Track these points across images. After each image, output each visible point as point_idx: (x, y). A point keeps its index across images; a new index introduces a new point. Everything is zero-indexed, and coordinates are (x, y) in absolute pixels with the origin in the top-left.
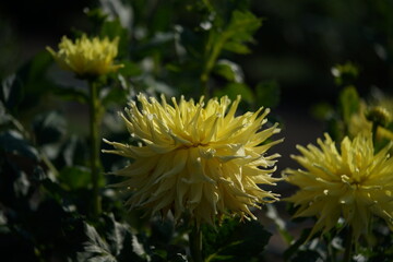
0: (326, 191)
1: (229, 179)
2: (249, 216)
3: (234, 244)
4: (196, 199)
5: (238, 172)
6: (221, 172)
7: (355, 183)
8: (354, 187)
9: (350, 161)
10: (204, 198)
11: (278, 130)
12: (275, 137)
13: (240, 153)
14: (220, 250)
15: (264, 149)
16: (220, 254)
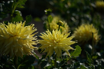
0: (50, 45)
1: (25, 45)
2: (31, 54)
3: (26, 61)
4: (17, 51)
5: (27, 42)
6: (22, 43)
7: (57, 42)
8: (57, 43)
9: (55, 37)
10: (19, 50)
11: (36, 30)
12: (36, 32)
13: (28, 37)
14: (22, 63)
15: (33, 35)
16: (22, 64)
